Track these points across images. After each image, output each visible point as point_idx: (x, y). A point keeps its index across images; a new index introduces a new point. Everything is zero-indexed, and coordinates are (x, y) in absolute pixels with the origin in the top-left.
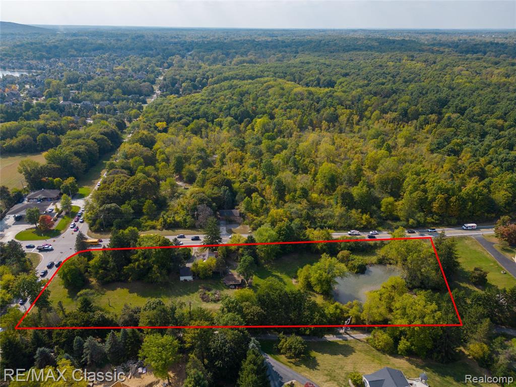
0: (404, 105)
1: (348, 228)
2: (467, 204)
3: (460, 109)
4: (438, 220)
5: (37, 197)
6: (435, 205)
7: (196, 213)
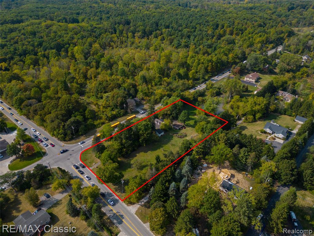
2: (218, 65)
3: (167, 26)
4: (211, 75)
7: (125, 105)
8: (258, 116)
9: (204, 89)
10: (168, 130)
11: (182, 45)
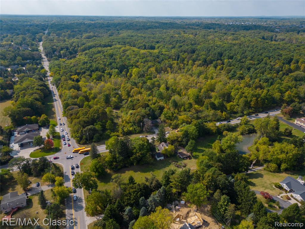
0: (204, 57)
1: (217, 120)
2: (265, 101)
3: (230, 57)
4: (254, 110)
5: (24, 130)
6: (252, 103)
7: (141, 124)
8: (283, 166)
9: (237, 124)
10: (169, 156)
11: (237, 76)
